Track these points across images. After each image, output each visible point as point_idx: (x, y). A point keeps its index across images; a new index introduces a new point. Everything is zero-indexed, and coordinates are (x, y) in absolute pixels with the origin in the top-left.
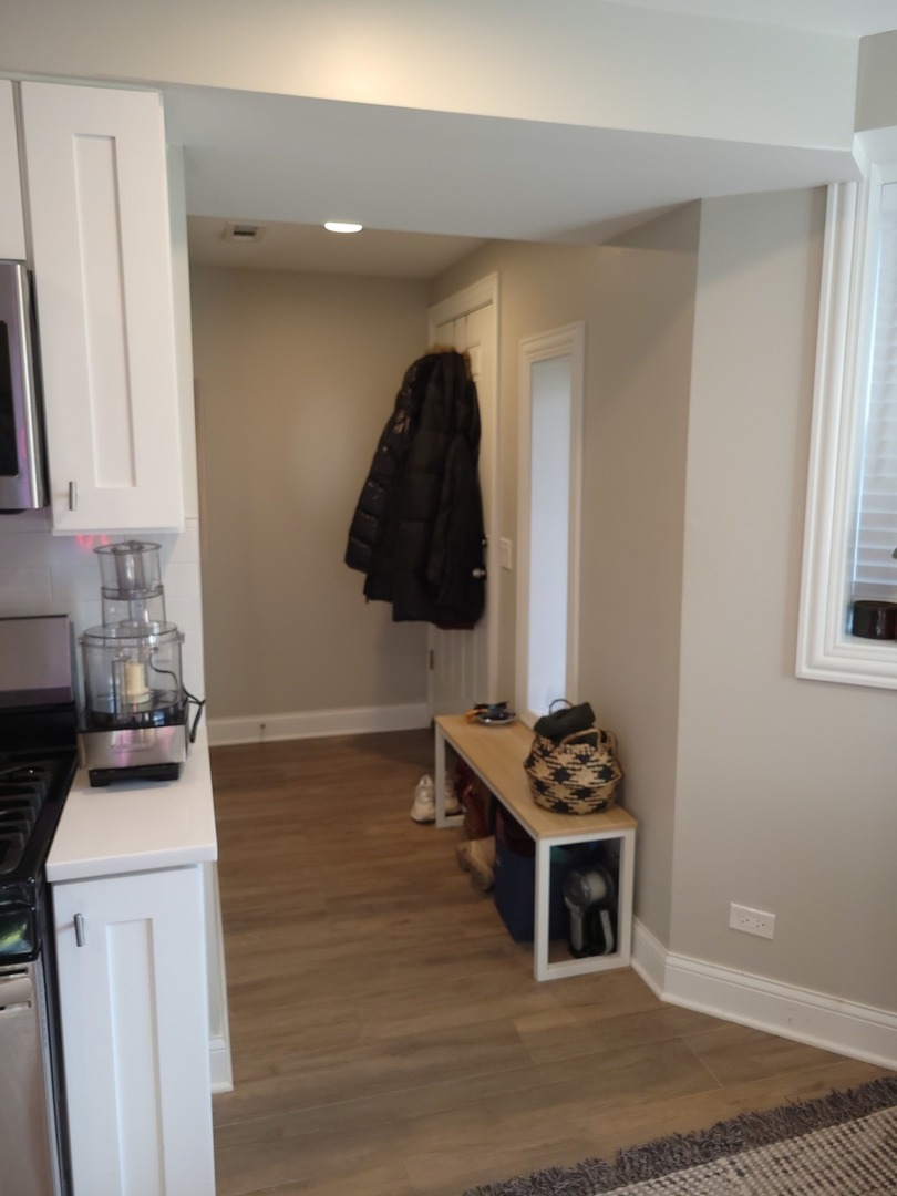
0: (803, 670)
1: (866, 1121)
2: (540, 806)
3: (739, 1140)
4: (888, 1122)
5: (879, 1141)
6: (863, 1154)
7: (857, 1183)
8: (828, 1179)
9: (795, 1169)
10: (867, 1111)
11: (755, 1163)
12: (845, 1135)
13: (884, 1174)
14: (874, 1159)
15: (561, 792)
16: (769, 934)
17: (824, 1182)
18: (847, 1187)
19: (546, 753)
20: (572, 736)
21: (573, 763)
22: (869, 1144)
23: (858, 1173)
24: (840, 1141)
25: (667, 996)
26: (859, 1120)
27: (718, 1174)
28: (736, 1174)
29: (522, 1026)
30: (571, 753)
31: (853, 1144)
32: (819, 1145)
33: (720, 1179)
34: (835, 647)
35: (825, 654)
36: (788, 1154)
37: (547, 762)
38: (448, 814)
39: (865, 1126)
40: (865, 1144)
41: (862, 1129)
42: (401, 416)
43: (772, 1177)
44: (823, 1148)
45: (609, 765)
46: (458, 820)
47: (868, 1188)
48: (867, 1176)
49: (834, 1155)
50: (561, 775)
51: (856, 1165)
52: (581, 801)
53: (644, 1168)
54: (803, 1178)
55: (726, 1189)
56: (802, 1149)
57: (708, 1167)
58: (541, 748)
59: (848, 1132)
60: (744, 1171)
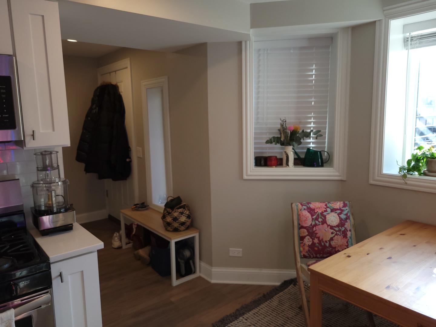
0: (245, 177)
1: (273, 299)
2: (168, 231)
3: (243, 312)
4: (278, 298)
5: (277, 303)
6: (274, 307)
7: (275, 314)
8: (268, 315)
9: (259, 315)
10: (272, 297)
11: (249, 316)
12: (269, 303)
13: (280, 310)
14: (277, 307)
15: (176, 225)
16: (240, 255)
17: (267, 316)
18: (273, 315)
19: (169, 213)
20: (178, 206)
21: (179, 215)
22: (275, 304)
23: (274, 311)
24: (268, 305)
25: (213, 281)
26: (271, 299)
27: (240, 321)
28: (245, 320)
29: (173, 299)
30: (178, 212)
31: (271, 305)
32: (264, 307)
33: (241, 323)
34: (253, 169)
35: (250, 172)
36: (257, 312)
37: (170, 216)
38: (127, 244)
39: (273, 300)
40: (274, 304)
41: (273, 301)
42: (94, 106)
43: (254, 318)
44: (264, 308)
45: (189, 214)
46: (130, 245)
47: (278, 314)
48: (277, 311)
49: (268, 309)
50: (175, 219)
51: (274, 310)
52: (182, 226)
53: (221, 326)
54: (262, 316)
55: (243, 324)
56: (260, 310)
57: (237, 320)
58: (168, 212)
59: (269, 302)
60: (247, 319)
